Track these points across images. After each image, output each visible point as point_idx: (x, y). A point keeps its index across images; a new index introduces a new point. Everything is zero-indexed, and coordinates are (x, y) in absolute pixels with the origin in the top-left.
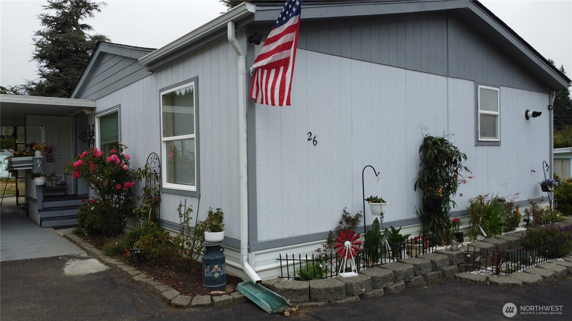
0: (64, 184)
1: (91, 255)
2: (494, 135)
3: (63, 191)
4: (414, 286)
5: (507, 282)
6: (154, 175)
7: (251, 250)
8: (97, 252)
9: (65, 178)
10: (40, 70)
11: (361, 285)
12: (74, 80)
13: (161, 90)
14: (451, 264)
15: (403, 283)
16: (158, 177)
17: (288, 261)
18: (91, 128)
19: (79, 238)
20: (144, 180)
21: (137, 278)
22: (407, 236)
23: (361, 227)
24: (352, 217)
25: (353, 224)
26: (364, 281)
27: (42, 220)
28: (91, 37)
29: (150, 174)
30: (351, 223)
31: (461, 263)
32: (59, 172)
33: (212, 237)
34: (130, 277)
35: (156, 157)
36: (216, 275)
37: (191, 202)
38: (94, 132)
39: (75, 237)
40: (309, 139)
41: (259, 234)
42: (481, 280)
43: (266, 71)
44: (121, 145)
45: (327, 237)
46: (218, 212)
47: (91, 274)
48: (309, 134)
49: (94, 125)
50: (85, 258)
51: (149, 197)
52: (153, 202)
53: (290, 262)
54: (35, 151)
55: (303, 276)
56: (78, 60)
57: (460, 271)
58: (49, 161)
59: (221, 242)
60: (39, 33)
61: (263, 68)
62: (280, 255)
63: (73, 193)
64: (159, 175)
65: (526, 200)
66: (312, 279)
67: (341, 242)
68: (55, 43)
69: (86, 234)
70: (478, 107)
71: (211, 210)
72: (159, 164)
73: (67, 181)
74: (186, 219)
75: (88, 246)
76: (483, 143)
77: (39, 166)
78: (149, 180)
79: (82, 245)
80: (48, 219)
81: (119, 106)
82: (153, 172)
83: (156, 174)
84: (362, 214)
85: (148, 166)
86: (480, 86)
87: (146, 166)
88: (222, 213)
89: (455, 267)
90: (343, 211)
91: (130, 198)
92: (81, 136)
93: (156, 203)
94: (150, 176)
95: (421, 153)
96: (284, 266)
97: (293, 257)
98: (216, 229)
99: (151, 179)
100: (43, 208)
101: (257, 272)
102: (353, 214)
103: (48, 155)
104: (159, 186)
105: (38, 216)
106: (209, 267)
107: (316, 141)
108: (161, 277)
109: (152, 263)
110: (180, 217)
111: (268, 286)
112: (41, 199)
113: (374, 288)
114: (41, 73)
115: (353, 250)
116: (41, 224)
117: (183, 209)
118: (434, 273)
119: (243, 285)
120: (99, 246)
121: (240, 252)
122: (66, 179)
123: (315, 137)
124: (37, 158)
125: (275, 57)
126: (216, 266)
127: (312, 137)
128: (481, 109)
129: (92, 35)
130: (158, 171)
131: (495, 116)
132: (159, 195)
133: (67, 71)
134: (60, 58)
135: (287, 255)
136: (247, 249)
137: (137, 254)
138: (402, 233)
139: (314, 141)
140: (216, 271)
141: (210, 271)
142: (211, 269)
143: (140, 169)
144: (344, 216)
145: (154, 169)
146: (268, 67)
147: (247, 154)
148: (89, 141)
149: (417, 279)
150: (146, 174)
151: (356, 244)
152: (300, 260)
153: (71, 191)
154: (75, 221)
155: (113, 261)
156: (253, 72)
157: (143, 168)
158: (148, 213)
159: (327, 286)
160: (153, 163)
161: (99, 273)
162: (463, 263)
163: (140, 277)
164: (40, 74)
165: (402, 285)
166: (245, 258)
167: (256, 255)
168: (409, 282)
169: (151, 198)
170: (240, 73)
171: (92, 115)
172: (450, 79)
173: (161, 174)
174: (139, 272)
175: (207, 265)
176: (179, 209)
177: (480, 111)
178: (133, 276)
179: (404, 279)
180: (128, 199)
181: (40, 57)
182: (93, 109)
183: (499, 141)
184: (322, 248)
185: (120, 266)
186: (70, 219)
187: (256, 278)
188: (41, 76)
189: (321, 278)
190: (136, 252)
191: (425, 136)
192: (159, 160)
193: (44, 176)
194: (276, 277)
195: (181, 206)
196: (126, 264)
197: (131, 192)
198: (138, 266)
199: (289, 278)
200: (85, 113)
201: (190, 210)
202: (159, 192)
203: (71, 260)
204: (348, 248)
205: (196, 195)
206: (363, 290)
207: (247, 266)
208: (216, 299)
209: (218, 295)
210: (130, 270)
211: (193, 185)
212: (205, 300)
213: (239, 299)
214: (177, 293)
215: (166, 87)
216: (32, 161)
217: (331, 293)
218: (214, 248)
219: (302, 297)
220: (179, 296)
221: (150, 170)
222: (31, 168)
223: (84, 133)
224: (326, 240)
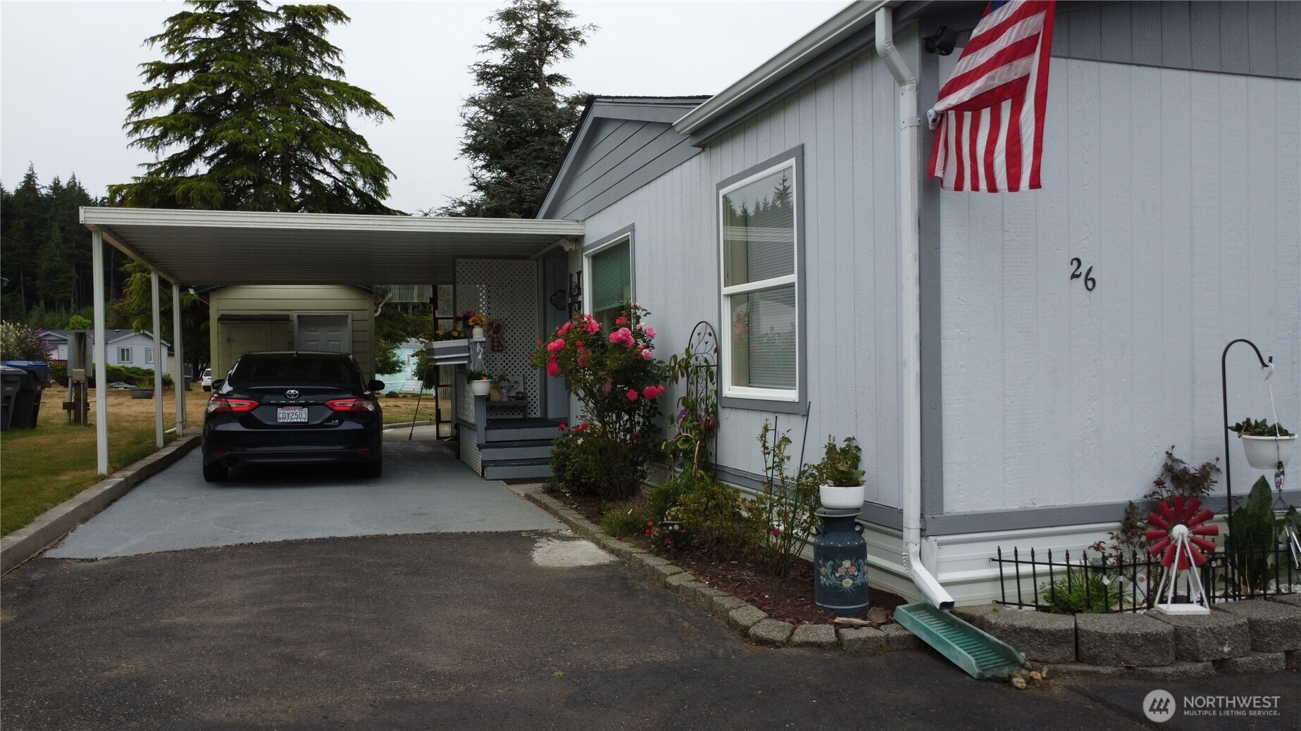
0: (522, 397)
1: (579, 533)
3: (521, 411)
6: (703, 370)
7: (927, 533)
8: (593, 528)
9: (525, 383)
10: (473, 176)
11: (1218, 635)
12: (535, 190)
13: (721, 185)
16: (714, 374)
17: (1020, 565)
18: (575, 278)
19: (554, 500)
20: (682, 381)
21: (674, 581)
23: (1219, 499)
24: (1192, 471)
25: (1193, 489)
26: (1229, 628)
27: (485, 464)
28: (566, 100)
29: (697, 367)
30: (1187, 486)
32: (513, 372)
33: (835, 497)
34: (660, 577)
35: (709, 330)
36: (848, 583)
37: (788, 426)
38: (581, 286)
39: (547, 499)
40: (1074, 276)
41: (947, 498)
43: (968, 116)
44: (636, 308)
45: (1122, 516)
46: (848, 446)
47: (582, 567)
48: (1075, 263)
49: (580, 273)
50: (568, 539)
51: (694, 417)
52: (702, 427)
53: (1026, 569)
54: (473, 327)
55: (1058, 603)
56: (542, 149)
58: (496, 349)
59: (857, 509)
60: (474, 102)
61: (960, 109)
62: (999, 551)
63: (539, 416)
64: (714, 369)
66: (1081, 612)
67: (1160, 526)
68: (501, 117)
69: (567, 495)
71: (832, 441)
72: (715, 346)
73: (527, 391)
74: (777, 459)
75: (573, 516)
77: (480, 357)
78: (695, 382)
79: (562, 513)
80: (497, 463)
81: (632, 228)
82: (703, 363)
83: (708, 367)
84: (1222, 465)
85: (692, 352)
87: (687, 350)
88: (858, 449)
90: (1165, 455)
91: (653, 421)
92: (553, 298)
93: (710, 431)
94: (697, 372)
96: (1010, 578)
97: (1033, 556)
98: (847, 479)
99: (698, 377)
100: (486, 442)
101: (944, 585)
102: (1192, 462)
103: (493, 338)
104: (716, 392)
105: (477, 457)
106: (831, 563)
107: (1093, 280)
108: (724, 581)
109: (704, 554)
110: (765, 454)
111: (971, 619)
112: (482, 424)
113: (1256, 648)
114: (475, 181)
115: (1196, 547)
116: (483, 474)
117: (770, 436)
119: (909, 610)
120: (595, 516)
121: (901, 538)
122: (527, 386)
123: (1090, 270)
124: (476, 342)
125: (992, 78)
126: (847, 564)
127: (1083, 270)
129: (568, 95)
130: (713, 361)
132: (716, 413)
133: (522, 174)
134: (510, 147)
135: (1016, 551)
136: (918, 531)
137: (673, 532)
139: (1086, 279)
140: (847, 573)
141: (833, 573)
142: (834, 570)
143: (675, 357)
144: (1168, 469)
145: (705, 355)
146: (975, 105)
147: (920, 310)
148: (571, 306)
150: (686, 368)
151: (1204, 533)
152: (1050, 564)
153: (535, 411)
154: (548, 471)
155: (624, 546)
156: (934, 121)
157: (681, 355)
158: (692, 452)
159: (1123, 629)
160: (703, 344)
161: (599, 567)
163: (681, 578)
164: (474, 184)
166: (914, 549)
167: (940, 544)
169: (698, 418)
170: (903, 126)
171: (576, 251)
173: (719, 366)
174: (677, 569)
175: (826, 559)
176: (763, 437)
178: (666, 576)
180: (650, 423)
181: (474, 149)
182: (578, 239)
184: (1109, 542)
185: (639, 556)
186: (535, 465)
187: (940, 596)
188: (475, 188)
189: (1107, 610)
190: (670, 528)
192: (716, 336)
193: (489, 377)
194: (989, 602)
195: (766, 429)
196: (651, 552)
197: (655, 409)
198: (675, 558)
199: (1021, 604)
200: (563, 248)
201: (786, 440)
202: (715, 406)
203: (544, 540)
204: (1183, 542)
205: (798, 410)
206: (1226, 649)
207: (917, 567)
208: (849, 634)
209: (851, 626)
210: (659, 564)
211: (789, 385)
212: (824, 633)
213: (899, 639)
214: (762, 614)
215: (732, 177)
216: (468, 349)
217: (1136, 649)
218: (842, 522)
219: (1056, 650)
220: (766, 621)
221: (697, 359)
222: (466, 362)
223: (560, 291)
224: (1118, 524)
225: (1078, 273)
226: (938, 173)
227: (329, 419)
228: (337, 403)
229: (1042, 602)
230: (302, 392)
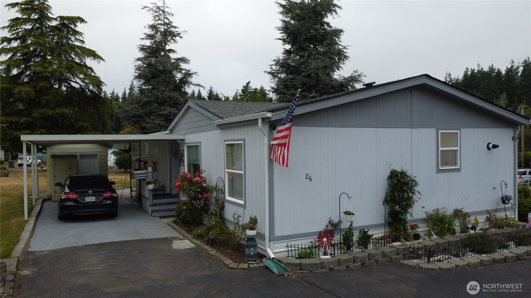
0: (163, 186)
1: (185, 238)
2: (455, 164)
3: (164, 191)
4: (367, 266)
5: (428, 267)
6: (221, 191)
7: (270, 241)
8: (189, 236)
9: (164, 182)
10: (139, 87)
11: (330, 263)
13: (225, 141)
14: (398, 254)
15: (360, 263)
16: (223, 193)
17: (292, 248)
18: (182, 151)
19: (177, 226)
20: (215, 193)
21: (211, 253)
22: (372, 235)
23: (341, 229)
24: (335, 223)
26: (333, 261)
27: (152, 211)
29: (219, 190)
30: (334, 226)
31: (406, 254)
32: (160, 178)
33: (250, 233)
34: (207, 251)
35: (222, 180)
36: (252, 253)
37: (240, 211)
38: (184, 154)
39: (174, 225)
41: (275, 232)
42: (413, 265)
43: (277, 147)
44: (201, 170)
46: (255, 218)
47: (187, 249)
48: (307, 175)
49: (183, 150)
50: (182, 239)
51: (218, 204)
52: (220, 207)
53: (293, 248)
54: (148, 166)
55: (300, 257)
57: (404, 259)
58: (154, 170)
59: (255, 236)
61: (276, 145)
62: (288, 244)
63: (169, 194)
64: (223, 191)
65: (484, 211)
66: (304, 258)
67: (322, 238)
68: (150, 65)
69: (180, 223)
70: (439, 146)
71: (251, 216)
72: (223, 185)
73: (165, 184)
74: (237, 221)
75: (183, 232)
76: (444, 171)
77: (150, 177)
78: (218, 194)
79: (179, 230)
80: (157, 211)
81: (200, 143)
82: (220, 189)
83: (222, 190)
85: (217, 185)
86: (440, 131)
87: (216, 184)
88: (257, 219)
89: (401, 256)
90: (329, 219)
91: (206, 202)
92: (174, 154)
93: (222, 208)
94: (219, 191)
95: (389, 180)
96: (290, 250)
97: (295, 246)
98: (252, 229)
99: (219, 193)
100: (153, 204)
101: (274, 253)
102: (336, 220)
103: (154, 167)
104: (224, 198)
105: (150, 209)
106: (248, 249)
107: (311, 179)
108: (224, 253)
109: (219, 244)
110: (234, 220)
111: (279, 261)
112: (151, 198)
113: (339, 265)
114: (139, 89)
116: (152, 214)
117: (235, 216)
118: (384, 259)
119: (265, 259)
120: (189, 232)
121: (265, 241)
122: (165, 183)
123: (310, 176)
124: (149, 171)
125: (280, 141)
126: (252, 249)
127: (309, 176)
128: (441, 147)
129: (175, 57)
130: (223, 189)
131: (456, 151)
132: (224, 203)
135: (291, 244)
136: (268, 241)
137: (211, 239)
138: (370, 233)
139: (309, 179)
140: (252, 251)
141: (248, 251)
142: (249, 250)
143: (213, 186)
144: (329, 222)
145: (221, 187)
147: (269, 189)
148: (180, 160)
149: (371, 262)
150: (216, 189)
152: (298, 247)
153: (168, 191)
154: (174, 213)
155: (198, 242)
156: (271, 146)
157: (214, 186)
158: (217, 214)
159: (311, 263)
160: (220, 183)
161: (191, 249)
162: (408, 254)
163: (213, 252)
165: (359, 265)
166: (267, 245)
167: (273, 243)
168: (364, 263)
169: (219, 204)
170: (265, 145)
171: (182, 144)
172: (414, 130)
173: (225, 190)
174: (212, 249)
175: (247, 248)
176: (234, 216)
177: (441, 149)
178: (209, 251)
179: (360, 262)
180: (205, 203)
181: (139, 78)
182: (183, 140)
183: (459, 168)
184: (314, 241)
185: (202, 245)
187: (272, 256)
189: (309, 258)
190: (210, 238)
191: (392, 170)
192: (224, 182)
193: (153, 182)
194: (286, 256)
195: (234, 214)
196: (205, 244)
197: (207, 199)
198: (212, 246)
199: (292, 257)
200: (178, 142)
201: (240, 216)
202: (223, 201)
203: (175, 240)
204: (325, 243)
205: (244, 206)
206: (332, 266)
207: (269, 250)
208: (251, 266)
209: (252, 264)
210: (207, 247)
211: (242, 200)
212: (245, 266)
213: (263, 267)
214: (232, 261)
215: (227, 140)
216: (146, 173)
217: (312, 267)
218: (251, 239)
219: (296, 268)
220: (232, 263)
221: (219, 187)
222: (146, 177)
223: (176, 152)
224: (317, 236)
225: (307, 177)
226: (272, 158)
227: (102, 200)
228: (105, 195)
229: (297, 256)
230: (94, 192)
